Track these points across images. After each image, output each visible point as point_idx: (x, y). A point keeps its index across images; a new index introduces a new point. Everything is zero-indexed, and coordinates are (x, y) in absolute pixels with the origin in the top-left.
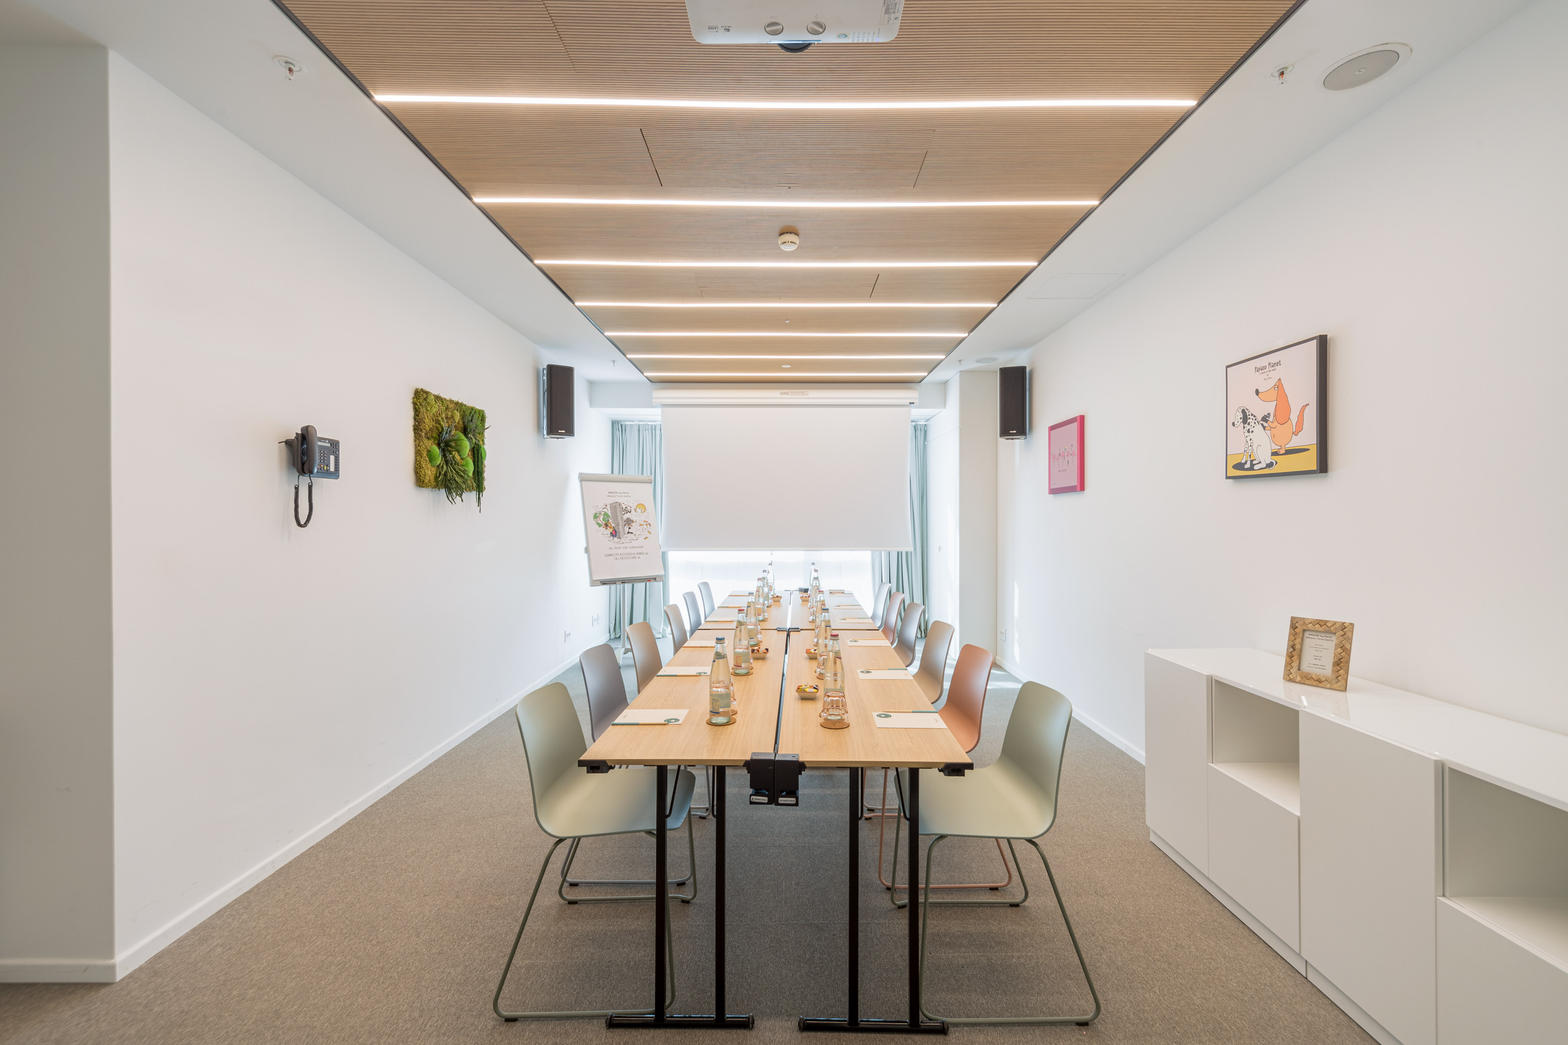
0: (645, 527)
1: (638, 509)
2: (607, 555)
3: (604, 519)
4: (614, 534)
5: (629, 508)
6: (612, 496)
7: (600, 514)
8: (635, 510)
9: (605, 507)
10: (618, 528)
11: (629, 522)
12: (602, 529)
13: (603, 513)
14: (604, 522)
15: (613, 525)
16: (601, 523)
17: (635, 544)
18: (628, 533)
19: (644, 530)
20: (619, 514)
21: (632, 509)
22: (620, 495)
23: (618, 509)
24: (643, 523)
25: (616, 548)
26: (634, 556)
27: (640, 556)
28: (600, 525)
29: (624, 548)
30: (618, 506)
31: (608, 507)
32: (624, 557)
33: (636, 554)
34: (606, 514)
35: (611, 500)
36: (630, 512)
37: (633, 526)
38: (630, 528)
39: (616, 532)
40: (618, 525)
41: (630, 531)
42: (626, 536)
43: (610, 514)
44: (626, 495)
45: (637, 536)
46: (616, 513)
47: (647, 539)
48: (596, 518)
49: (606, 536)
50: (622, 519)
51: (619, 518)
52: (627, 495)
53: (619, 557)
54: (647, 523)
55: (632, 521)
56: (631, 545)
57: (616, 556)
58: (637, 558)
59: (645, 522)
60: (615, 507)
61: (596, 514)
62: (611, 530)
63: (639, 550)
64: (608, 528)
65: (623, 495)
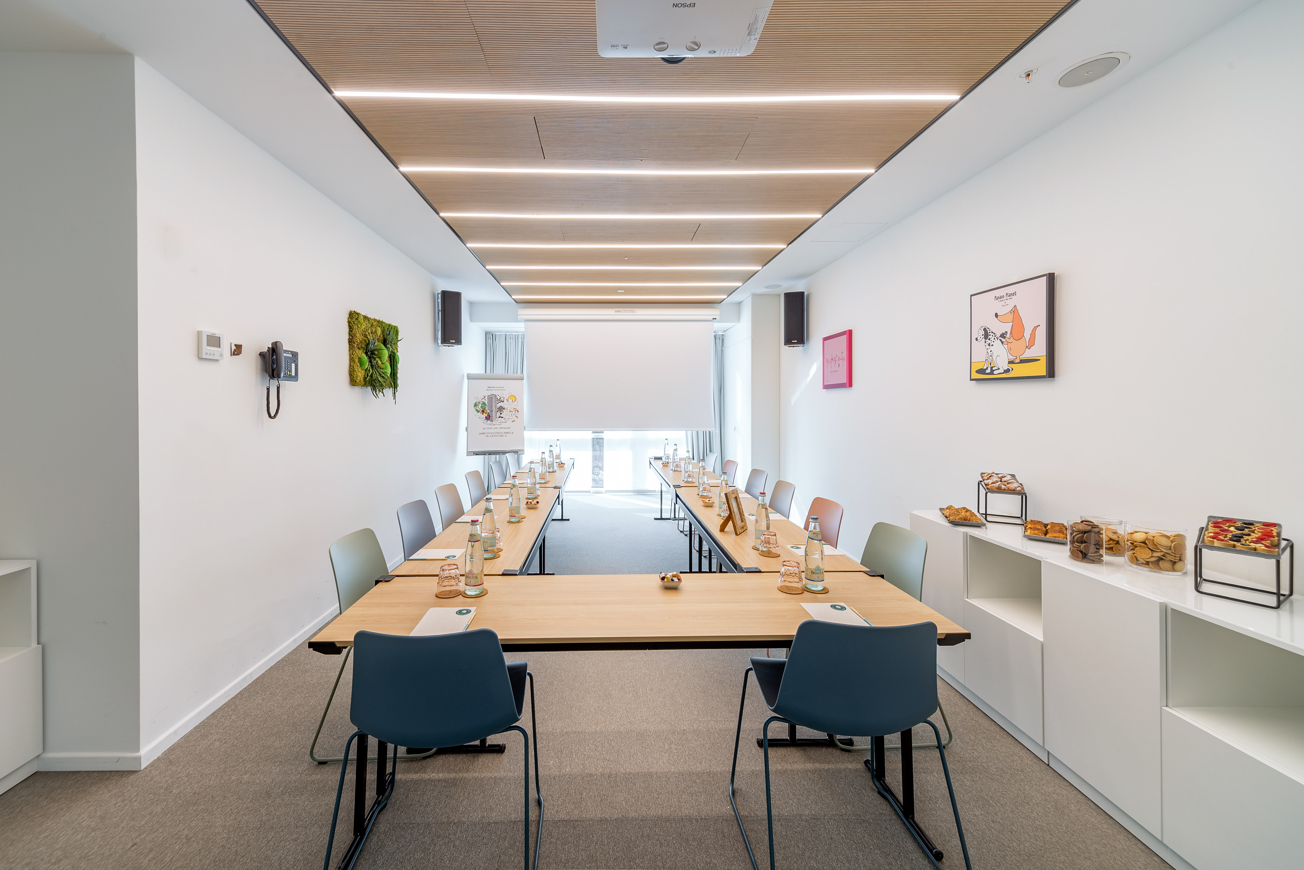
0: (514, 413)
1: (509, 399)
2: (480, 434)
3: (482, 407)
4: (488, 418)
5: (502, 399)
6: (490, 390)
7: (479, 403)
8: (507, 400)
9: (484, 398)
10: (492, 414)
11: (501, 409)
12: (480, 414)
13: (481, 402)
14: (481, 409)
15: (488, 411)
16: (479, 410)
17: (503, 425)
18: (500, 417)
19: (513, 415)
20: (494, 403)
21: (505, 399)
22: (497, 389)
23: (494, 400)
24: (512, 410)
25: (488, 428)
26: (502, 434)
27: (507, 434)
28: (478, 411)
29: (494, 428)
30: (494, 397)
31: (486, 398)
32: (494, 435)
33: (503, 433)
34: (484, 403)
35: (489, 393)
36: (503, 401)
37: (504, 412)
38: (501, 414)
39: (490, 416)
40: (492, 411)
41: (501, 416)
42: (497, 419)
43: (487, 403)
44: (501, 389)
45: (506, 420)
46: (492, 402)
47: (514, 422)
48: (476, 406)
49: (482, 419)
50: (496, 407)
51: (494, 406)
52: (503, 389)
53: (490, 435)
54: (515, 410)
55: (504, 409)
56: (500, 426)
57: (488, 435)
58: (504, 436)
59: (514, 409)
60: (492, 398)
61: (476, 403)
62: (486, 415)
63: (506, 430)
64: (484, 414)
65: (499, 389)
